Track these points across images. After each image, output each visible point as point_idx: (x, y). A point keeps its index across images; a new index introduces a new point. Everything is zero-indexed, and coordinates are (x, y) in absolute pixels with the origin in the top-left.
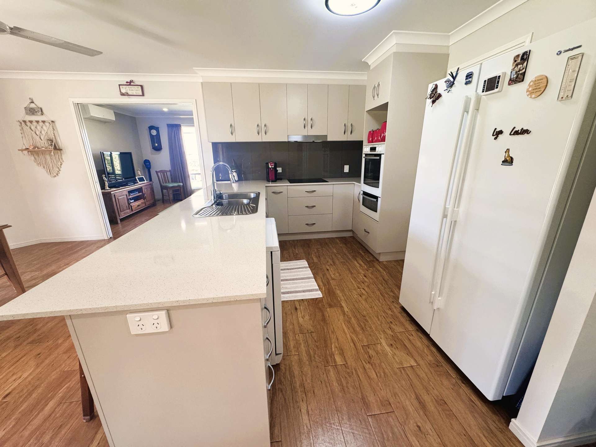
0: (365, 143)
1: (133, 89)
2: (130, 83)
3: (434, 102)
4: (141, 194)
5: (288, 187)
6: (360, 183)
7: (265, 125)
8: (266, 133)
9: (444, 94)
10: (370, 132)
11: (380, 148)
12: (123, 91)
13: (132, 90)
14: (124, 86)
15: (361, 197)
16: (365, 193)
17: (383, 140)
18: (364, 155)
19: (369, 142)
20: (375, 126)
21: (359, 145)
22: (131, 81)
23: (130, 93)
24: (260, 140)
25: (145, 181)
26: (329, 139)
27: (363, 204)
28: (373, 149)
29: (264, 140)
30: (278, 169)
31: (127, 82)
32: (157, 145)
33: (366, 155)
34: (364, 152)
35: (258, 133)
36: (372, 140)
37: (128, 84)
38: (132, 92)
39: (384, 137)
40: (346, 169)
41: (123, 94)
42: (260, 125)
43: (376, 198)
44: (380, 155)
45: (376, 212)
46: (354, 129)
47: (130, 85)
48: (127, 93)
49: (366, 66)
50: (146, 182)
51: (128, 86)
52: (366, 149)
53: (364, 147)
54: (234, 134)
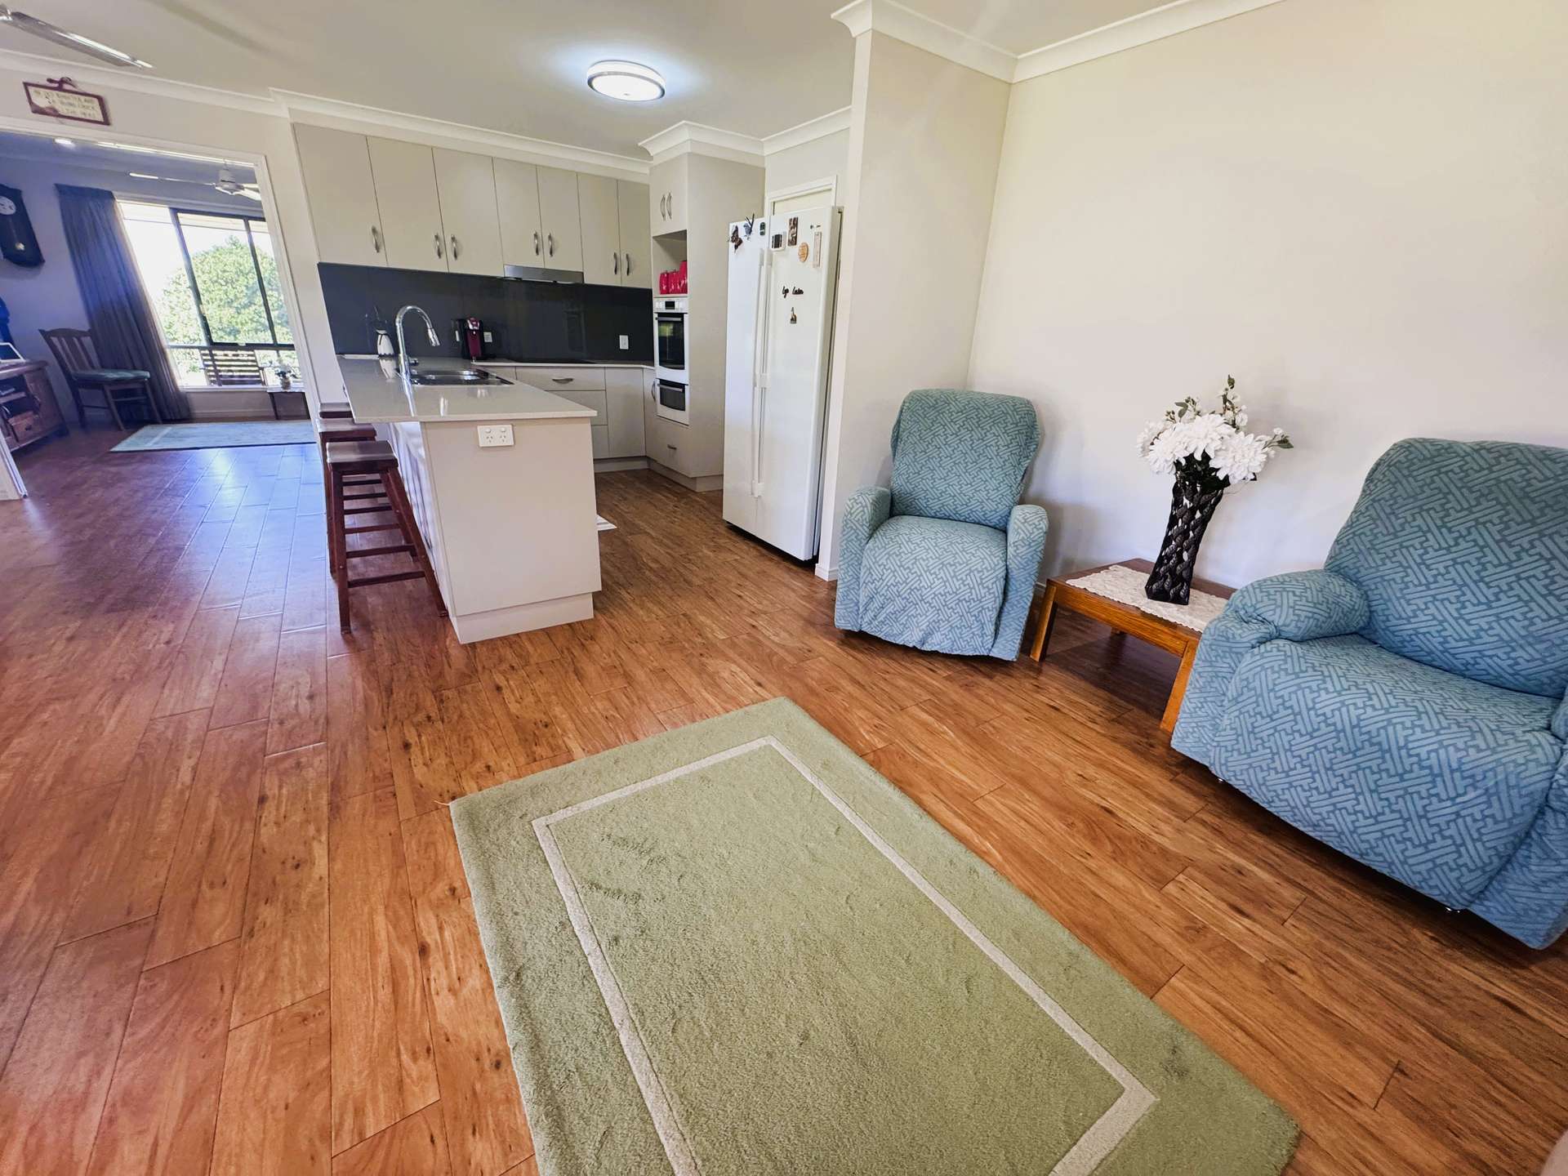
0: (656, 292)
1: (71, 101)
2: (60, 85)
3: (736, 247)
4: (23, 395)
5: (518, 370)
6: (653, 365)
7: (453, 239)
8: (456, 256)
9: (744, 239)
10: (662, 275)
11: (681, 304)
12: (41, 101)
13: (71, 105)
14: (42, 90)
15: (658, 389)
16: (663, 382)
17: (684, 290)
18: (655, 316)
19: (663, 292)
20: (670, 266)
21: (646, 295)
22: (62, 81)
23: (63, 110)
24: (444, 270)
25: (18, 358)
26: (589, 280)
27: (662, 403)
28: (670, 305)
29: (453, 270)
30: (486, 334)
31: (50, 81)
32: (21, 247)
33: (660, 315)
34: (655, 310)
35: (439, 254)
36: (668, 288)
37: (56, 85)
38: (71, 108)
39: (685, 286)
40: (624, 342)
41: (38, 111)
42: (441, 236)
43: (682, 386)
44: (681, 315)
45: (684, 409)
46: (632, 266)
47: (60, 89)
48: (55, 111)
49: (644, 153)
50: (22, 360)
51: (55, 92)
52: (659, 305)
53: (654, 300)
54: (382, 250)
